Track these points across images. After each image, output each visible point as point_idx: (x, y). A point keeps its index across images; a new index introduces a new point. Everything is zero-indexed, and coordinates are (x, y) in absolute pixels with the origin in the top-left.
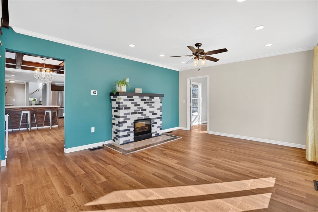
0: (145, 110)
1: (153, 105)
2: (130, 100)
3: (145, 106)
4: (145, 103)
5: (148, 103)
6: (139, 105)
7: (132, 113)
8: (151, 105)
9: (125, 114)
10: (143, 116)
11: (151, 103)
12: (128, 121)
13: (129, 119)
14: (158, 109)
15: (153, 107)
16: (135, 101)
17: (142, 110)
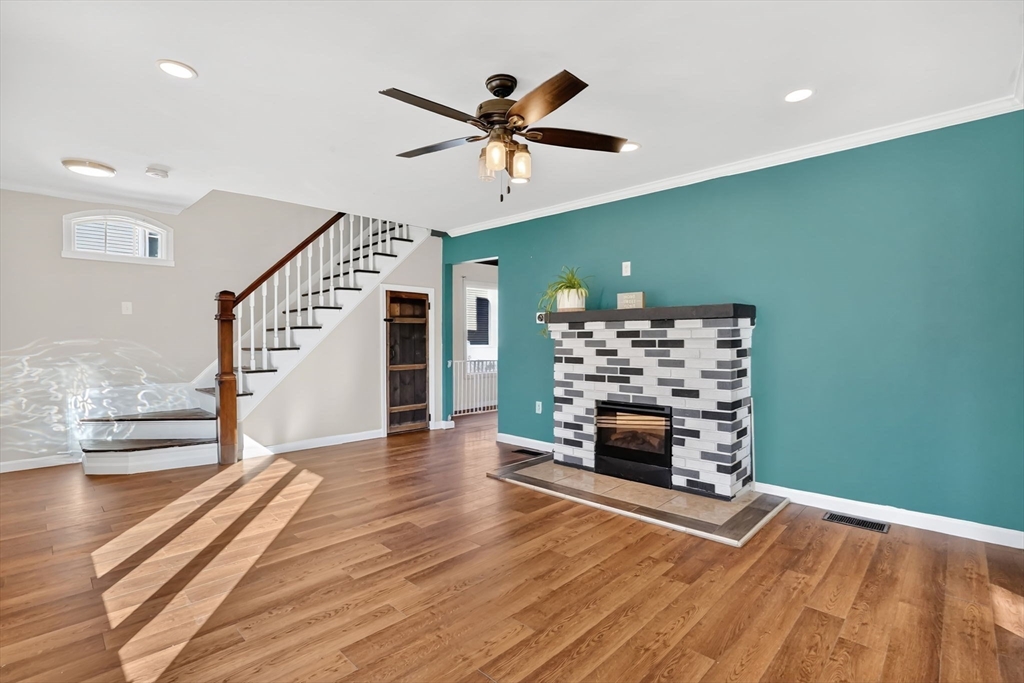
0: (639, 372)
1: (675, 354)
2: (581, 335)
3: (636, 357)
4: (635, 344)
5: (652, 344)
6: (614, 353)
7: (589, 378)
8: (667, 354)
9: (567, 376)
10: (631, 394)
11: (663, 344)
12: (576, 400)
13: (580, 394)
14: (706, 374)
15: (680, 364)
16: (596, 337)
17: (623, 371)
